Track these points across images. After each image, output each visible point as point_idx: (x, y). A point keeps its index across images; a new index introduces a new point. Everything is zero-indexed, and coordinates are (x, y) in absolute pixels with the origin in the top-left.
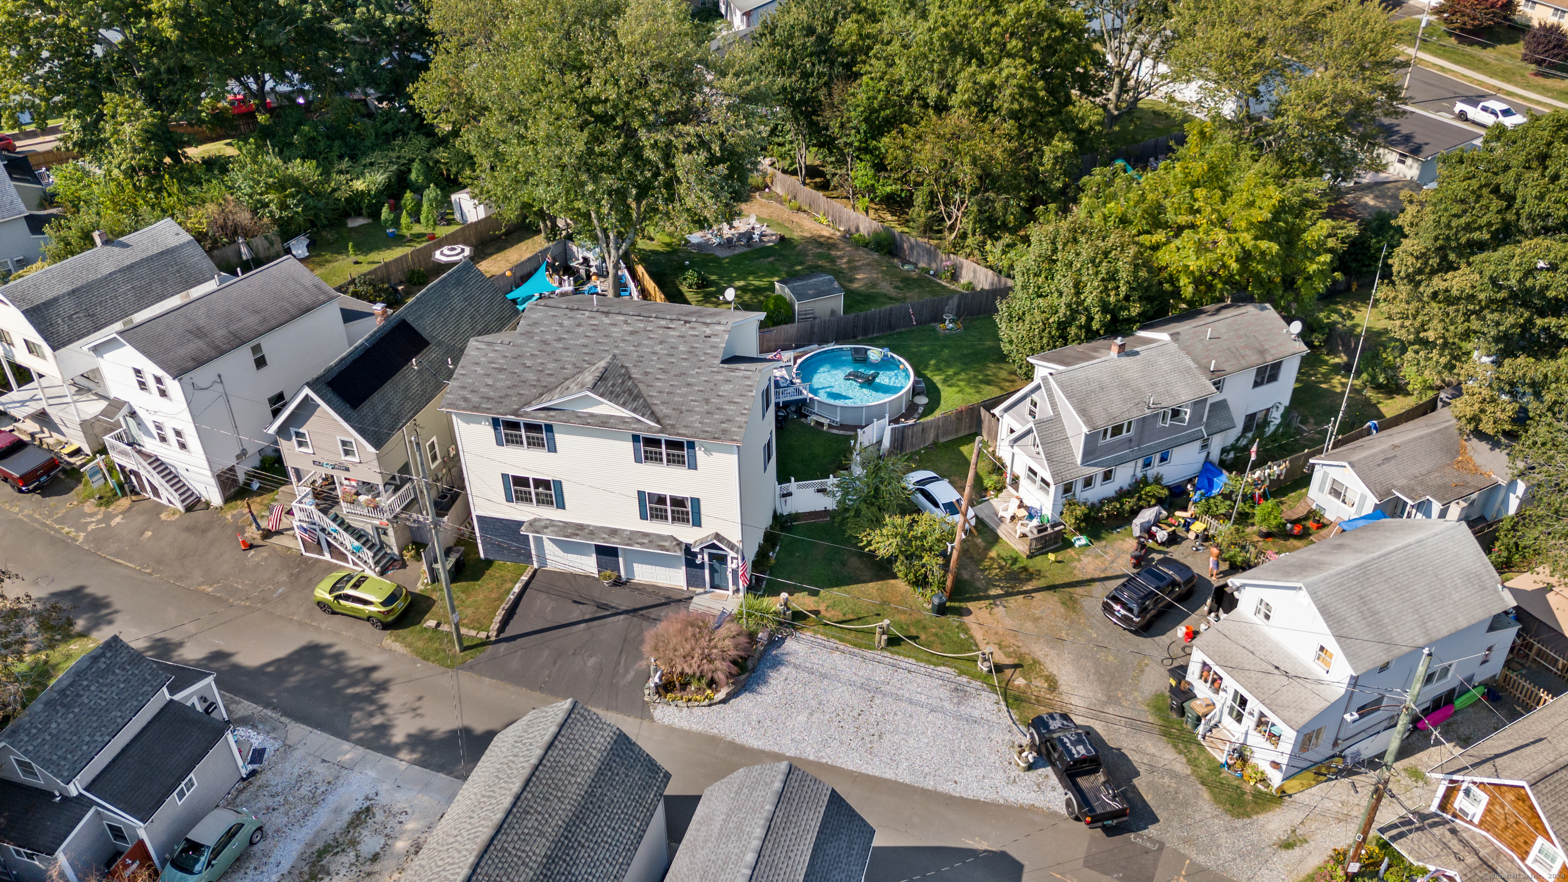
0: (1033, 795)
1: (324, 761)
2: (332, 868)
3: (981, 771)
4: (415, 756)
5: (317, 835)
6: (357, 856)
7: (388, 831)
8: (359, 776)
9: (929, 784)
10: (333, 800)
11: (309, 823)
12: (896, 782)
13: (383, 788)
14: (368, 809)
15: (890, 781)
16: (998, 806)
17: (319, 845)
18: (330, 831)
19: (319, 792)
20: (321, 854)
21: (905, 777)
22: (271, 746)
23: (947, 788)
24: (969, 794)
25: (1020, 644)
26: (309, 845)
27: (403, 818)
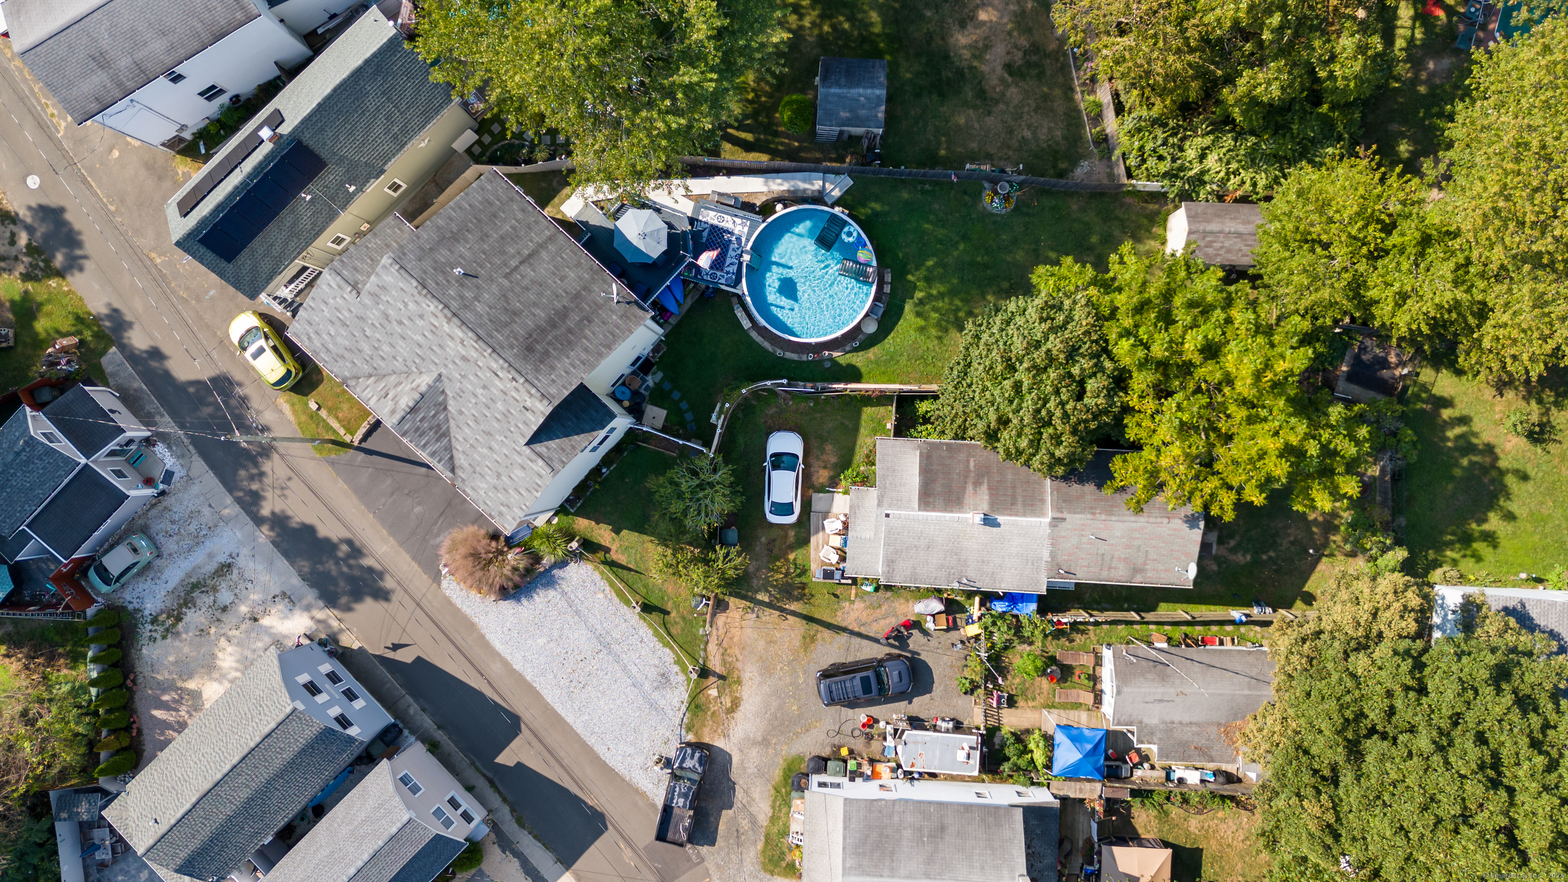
0: (651, 786)
1: (210, 506)
2: (198, 602)
3: (631, 750)
4: (272, 534)
5: (194, 569)
6: (215, 602)
7: (237, 591)
8: (230, 533)
9: (591, 741)
10: (209, 545)
11: (191, 559)
12: (571, 727)
13: (244, 551)
14: (229, 566)
15: (568, 724)
16: (623, 780)
17: (194, 580)
18: (203, 571)
19: (202, 533)
20: (195, 586)
21: (579, 728)
22: (179, 472)
23: (600, 750)
24: (611, 763)
25: (740, 658)
26: (189, 576)
27: (249, 586)
